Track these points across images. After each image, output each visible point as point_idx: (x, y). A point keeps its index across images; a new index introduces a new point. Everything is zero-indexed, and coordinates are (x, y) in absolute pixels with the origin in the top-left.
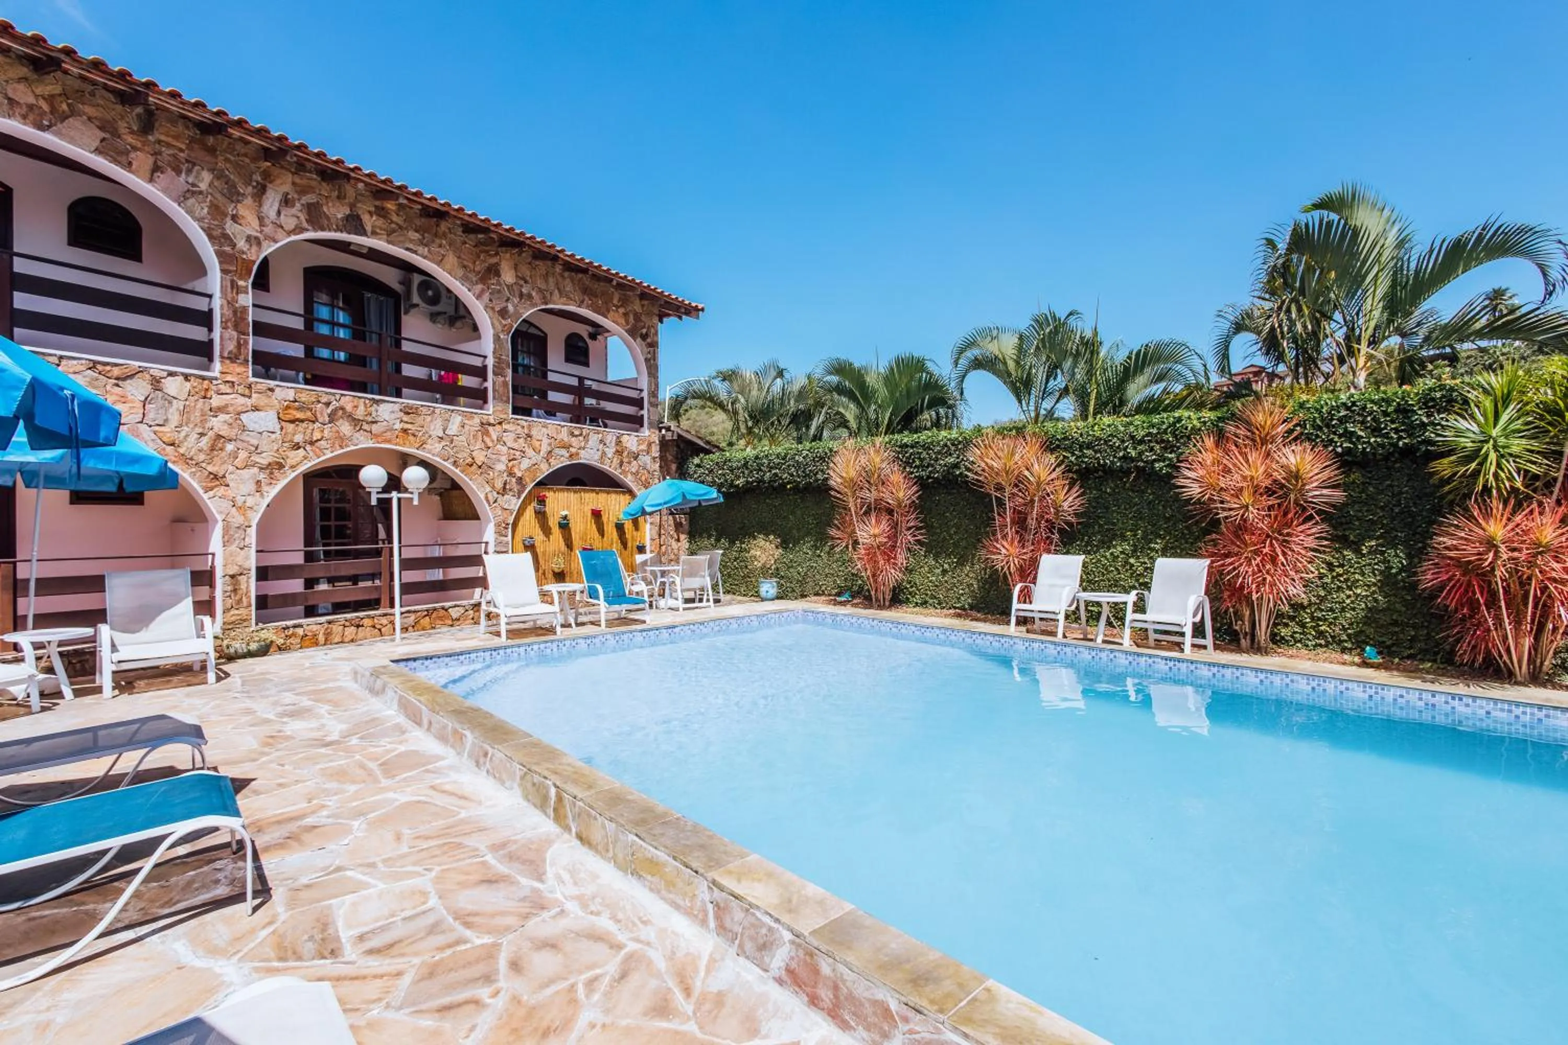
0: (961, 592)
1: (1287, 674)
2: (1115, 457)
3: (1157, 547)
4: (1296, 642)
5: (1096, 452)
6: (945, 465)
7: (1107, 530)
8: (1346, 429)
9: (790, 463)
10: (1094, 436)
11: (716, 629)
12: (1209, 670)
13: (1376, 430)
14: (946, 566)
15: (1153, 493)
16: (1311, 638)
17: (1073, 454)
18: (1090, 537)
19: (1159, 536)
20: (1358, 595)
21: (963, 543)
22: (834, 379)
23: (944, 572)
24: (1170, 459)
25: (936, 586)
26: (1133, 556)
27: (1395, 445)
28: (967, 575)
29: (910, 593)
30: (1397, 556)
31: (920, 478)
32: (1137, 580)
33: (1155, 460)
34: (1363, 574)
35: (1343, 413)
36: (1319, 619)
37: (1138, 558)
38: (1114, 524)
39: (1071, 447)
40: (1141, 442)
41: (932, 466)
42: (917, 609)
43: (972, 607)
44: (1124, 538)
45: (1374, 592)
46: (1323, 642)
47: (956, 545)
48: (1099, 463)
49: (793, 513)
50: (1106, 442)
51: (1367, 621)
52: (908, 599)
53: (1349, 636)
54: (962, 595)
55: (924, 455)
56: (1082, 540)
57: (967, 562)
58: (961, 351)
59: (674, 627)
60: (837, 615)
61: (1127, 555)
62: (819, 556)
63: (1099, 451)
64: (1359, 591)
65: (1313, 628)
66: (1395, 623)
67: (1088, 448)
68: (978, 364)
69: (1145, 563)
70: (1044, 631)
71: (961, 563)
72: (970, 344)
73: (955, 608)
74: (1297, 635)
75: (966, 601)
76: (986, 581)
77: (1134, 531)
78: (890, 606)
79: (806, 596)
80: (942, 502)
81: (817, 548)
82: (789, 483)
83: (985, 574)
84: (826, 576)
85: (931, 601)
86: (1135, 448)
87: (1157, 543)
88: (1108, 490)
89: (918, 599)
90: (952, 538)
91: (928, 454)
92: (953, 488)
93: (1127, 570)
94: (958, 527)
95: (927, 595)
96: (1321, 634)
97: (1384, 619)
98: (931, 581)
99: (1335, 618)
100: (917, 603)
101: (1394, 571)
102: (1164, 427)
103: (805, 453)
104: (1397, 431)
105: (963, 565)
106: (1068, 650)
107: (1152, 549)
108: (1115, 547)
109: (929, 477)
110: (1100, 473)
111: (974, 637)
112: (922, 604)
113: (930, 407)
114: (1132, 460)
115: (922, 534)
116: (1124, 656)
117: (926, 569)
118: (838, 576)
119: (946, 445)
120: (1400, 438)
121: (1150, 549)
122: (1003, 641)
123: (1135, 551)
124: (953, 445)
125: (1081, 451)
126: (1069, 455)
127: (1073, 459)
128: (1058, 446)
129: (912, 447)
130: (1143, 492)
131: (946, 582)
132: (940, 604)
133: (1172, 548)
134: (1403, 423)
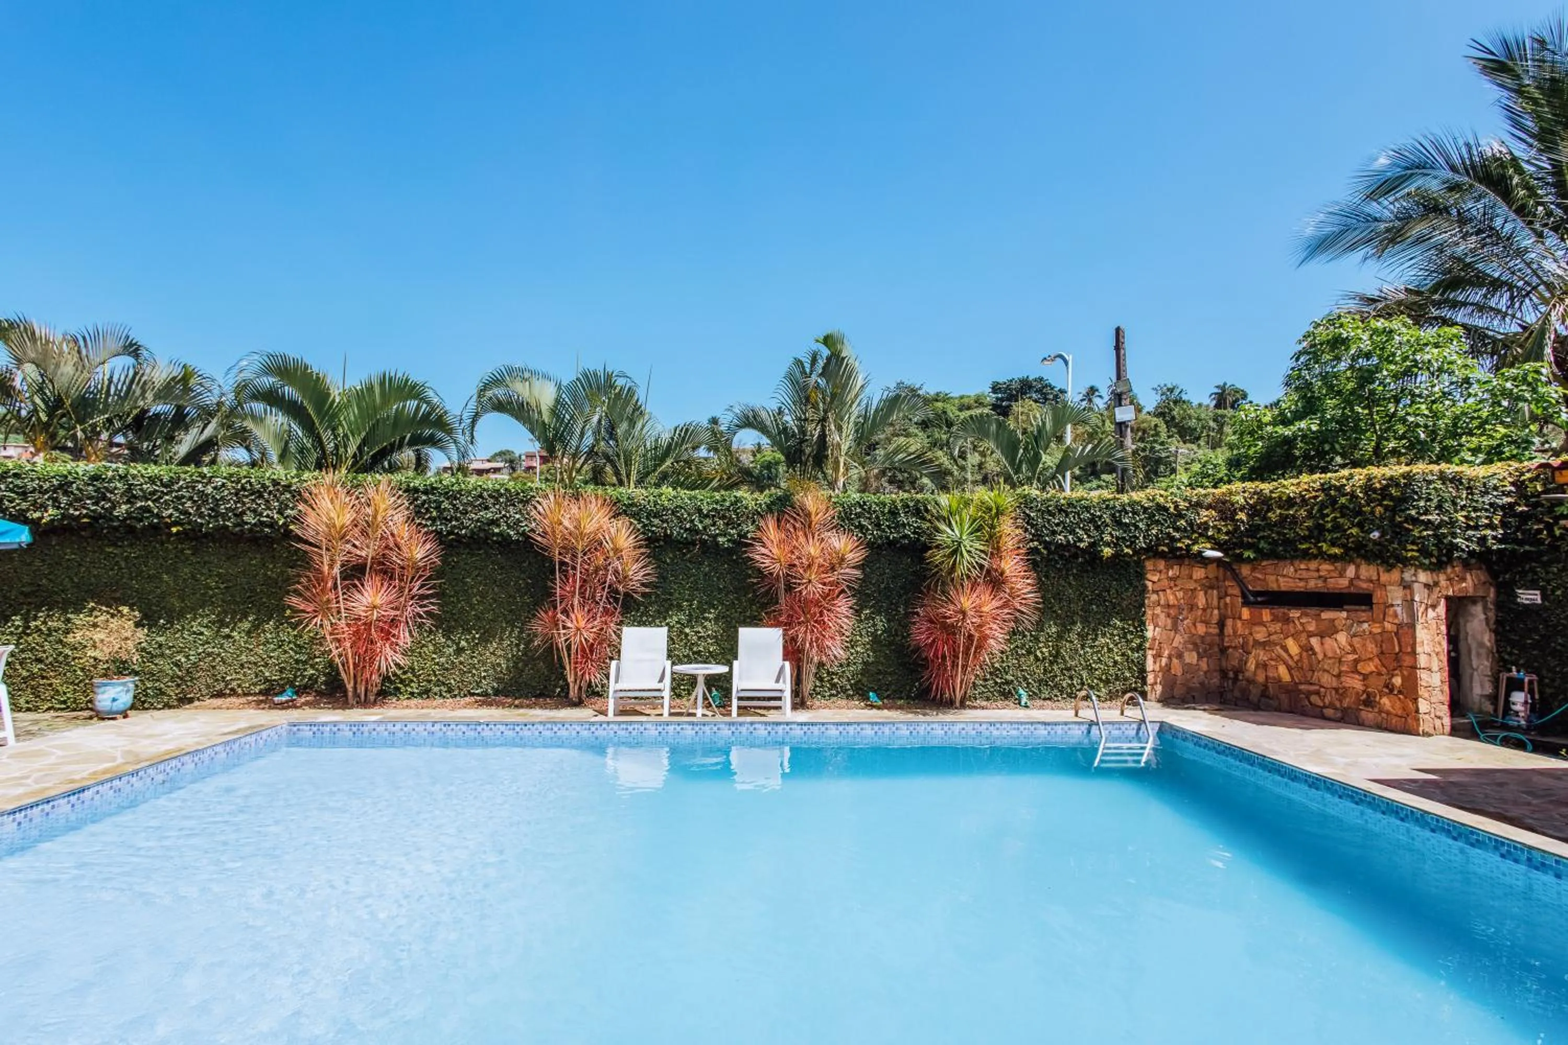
0: (483, 674)
1: (894, 724)
2: (681, 528)
3: (711, 616)
4: (817, 694)
5: (663, 521)
6: (478, 520)
7: (664, 600)
8: (859, 522)
9: (184, 492)
10: (662, 505)
11: (160, 777)
12: (837, 729)
13: (878, 525)
14: (463, 643)
15: (709, 565)
16: (826, 689)
17: (640, 521)
18: (646, 607)
19: (713, 607)
20: (857, 652)
21: (490, 616)
22: (269, 381)
23: (459, 651)
24: (732, 535)
25: (447, 669)
26: (687, 626)
27: (888, 538)
28: (493, 653)
29: (402, 681)
30: (881, 621)
31: (439, 533)
32: (691, 649)
33: (717, 535)
34: (861, 636)
35: (859, 510)
36: (833, 673)
37: (692, 627)
38: (671, 594)
39: (638, 514)
40: (707, 516)
41: (457, 519)
42: (414, 701)
43: (497, 692)
44: (680, 608)
45: (867, 650)
46: (834, 692)
47: (478, 618)
48: (665, 533)
49: (173, 570)
50: (673, 513)
51: (864, 672)
52: (397, 689)
53: (851, 685)
54: (484, 677)
55: (445, 505)
56: (638, 611)
57: (494, 638)
58: (486, 387)
59: (83, 790)
60: (363, 724)
61: (683, 624)
62: (228, 637)
63: (666, 521)
64: (858, 649)
65: (828, 681)
66: (879, 672)
67: (655, 517)
68: (500, 406)
69: (699, 632)
70: (621, 711)
71: (485, 639)
72: (496, 381)
73: (473, 695)
74: (818, 689)
75: (488, 685)
76: (519, 658)
77: (690, 601)
78: (374, 703)
79: (191, 701)
80: (462, 563)
81: (223, 624)
82: (175, 524)
83: (519, 650)
84: (242, 666)
85: (436, 689)
86: (701, 522)
87: (710, 613)
88: (668, 561)
89: (414, 687)
90: (472, 608)
91: (451, 503)
92: (480, 549)
93: (682, 640)
94: (483, 595)
95: (429, 681)
96: (834, 686)
97: (873, 669)
98: (437, 664)
99: (844, 672)
100: (412, 694)
101: (879, 632)
102: (727, 504)
103: (219, 481)
104: (888, 527)
105: (487, 641)
106: (707, 728)
107: (706, 619)
108: (671, 617)
109: (449, 533)
110: (662, 543)
111: (593, 729)
112: (420, 694)
113: (410, 444)
114: (697, 532)
115: (432, 603)
116: (763, 727)
117: (431, 648)
118: (266, 665)
119: (481, 496)
120: (891, 533)
121: (704, 618)
122: (630, 728)
123: (690, 621)
124: (490, 496)
125: (648, 518)
126: (636, 522)
127: (639, 526)
128: (625, 511)
129: (426, 492)
130: (701, 564)
131: (461, 663)
132: (450, 691)
133: (723, 617)
134: (893, 522)
